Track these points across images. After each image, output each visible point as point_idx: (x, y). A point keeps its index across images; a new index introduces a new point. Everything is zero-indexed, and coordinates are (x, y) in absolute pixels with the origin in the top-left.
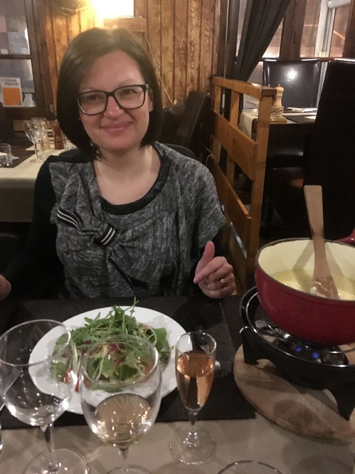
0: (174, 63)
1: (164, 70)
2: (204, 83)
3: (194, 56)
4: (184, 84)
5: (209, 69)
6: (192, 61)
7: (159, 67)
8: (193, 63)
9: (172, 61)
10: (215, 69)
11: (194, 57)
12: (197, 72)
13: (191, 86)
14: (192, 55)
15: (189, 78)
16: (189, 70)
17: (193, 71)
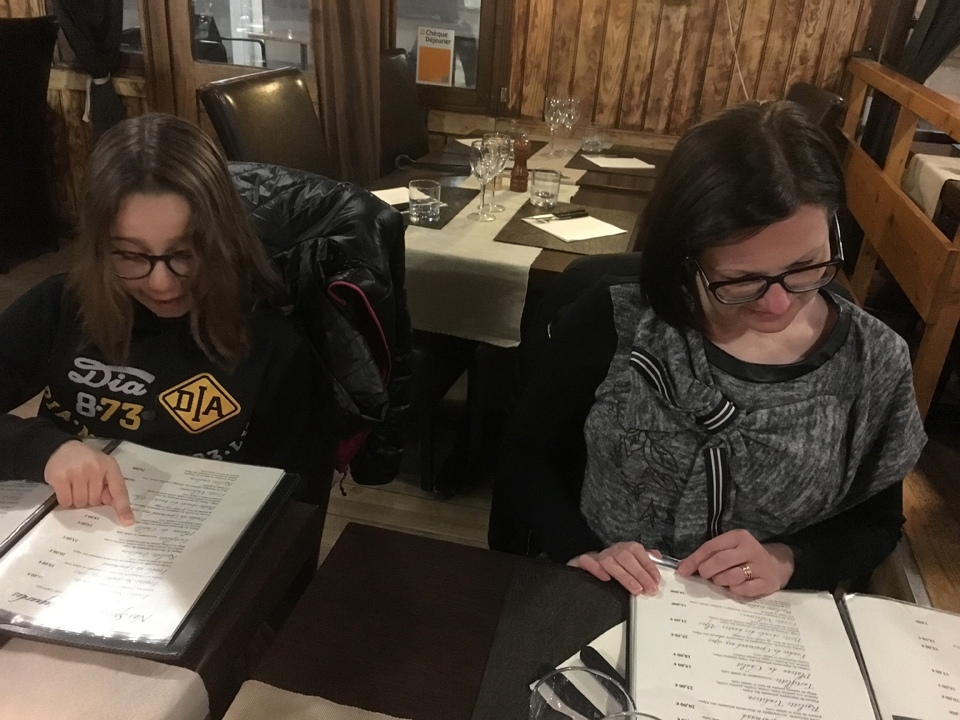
0: (770, 22)
1: (746, 35)
2: (830, 67)
3: (818, 9)
4: (783, 67)
5: (846, 39)
6: (812, 19)
7: (737, 27)
8: (811, 25)
9: (767, 17)
10: (861, 40)
11: (818, 13)
12: (818, 43)
13: (798, 72)
14: (813, 7)
15: (798, 54)
16: (801, 38)
17: (809, 41)
